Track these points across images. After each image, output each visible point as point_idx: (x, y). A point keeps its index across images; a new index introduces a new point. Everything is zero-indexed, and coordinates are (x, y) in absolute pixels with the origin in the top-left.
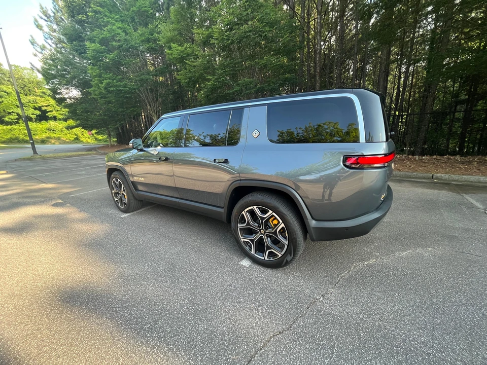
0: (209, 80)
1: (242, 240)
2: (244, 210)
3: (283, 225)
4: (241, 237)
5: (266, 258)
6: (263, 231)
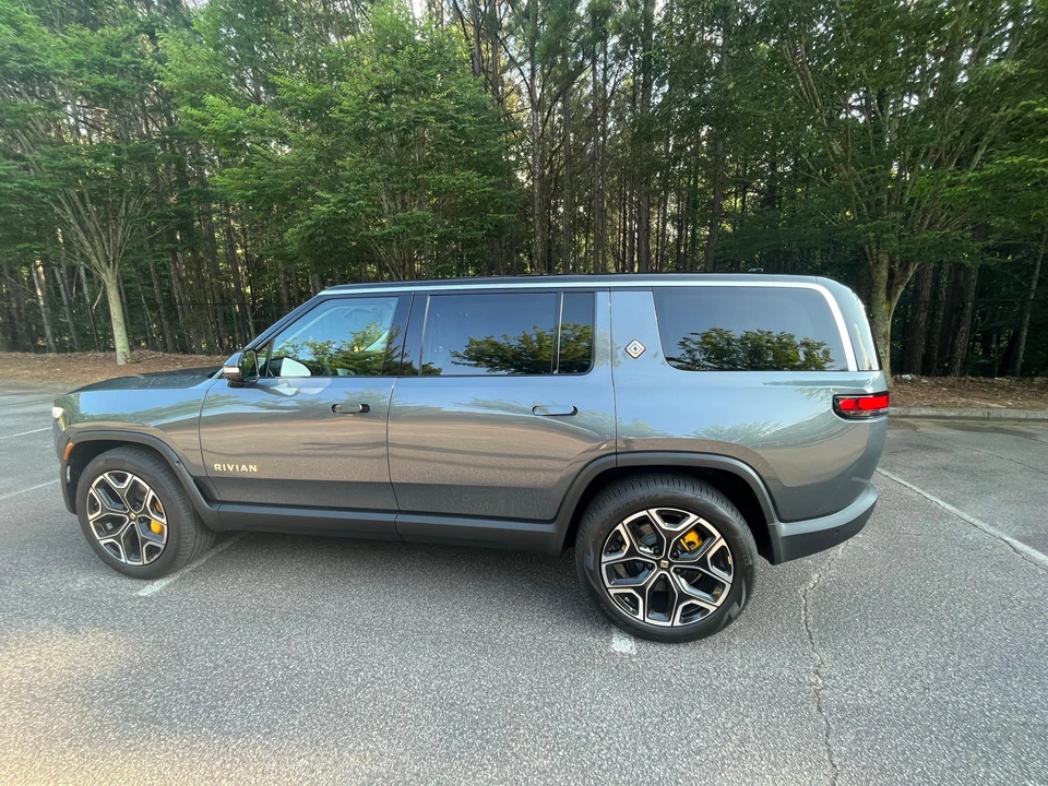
0: (323, 201)
1: (612, 592)
2: (621, 521)
3: (723, 542)
4: (608, 585)
5: (677, 623)
6: (665, 563)
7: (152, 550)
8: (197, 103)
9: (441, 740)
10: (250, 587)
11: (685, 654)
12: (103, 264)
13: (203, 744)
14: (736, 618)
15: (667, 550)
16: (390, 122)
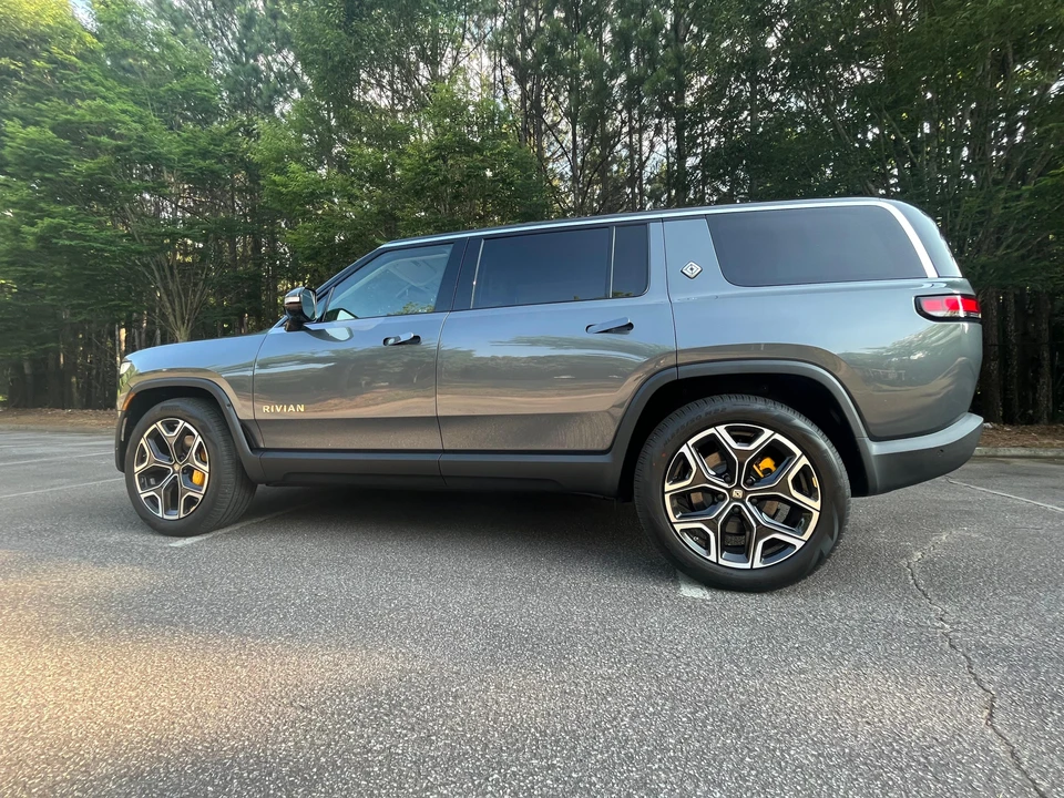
1: (678, 527)
2: (685, 442)
3: (804, 461)
4: (673, 519)
5: (758, 564)
6: (738, 493)
7: (191, 501)
8: (282, 171)
9: (485, 649)
10: (282, 544)
11: (769, 602)
12: (179, 323)
13: (219, 641)
14: (829, 556)
15: (740, 475)
16: (445, 177)
